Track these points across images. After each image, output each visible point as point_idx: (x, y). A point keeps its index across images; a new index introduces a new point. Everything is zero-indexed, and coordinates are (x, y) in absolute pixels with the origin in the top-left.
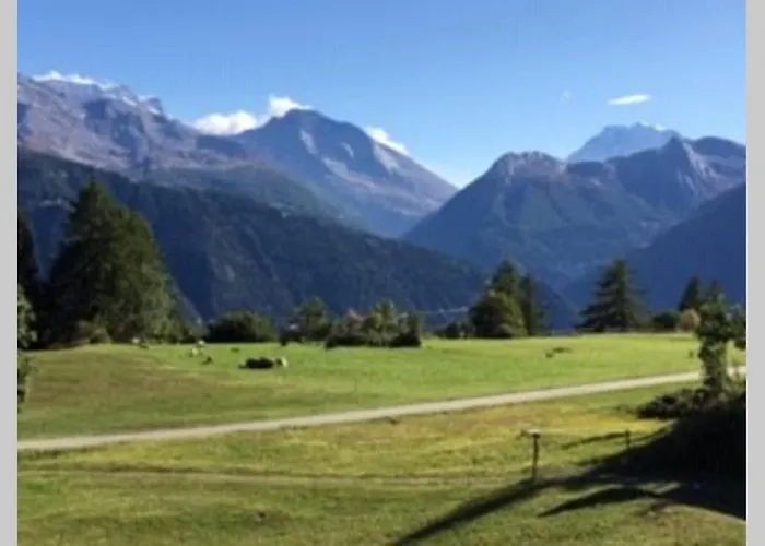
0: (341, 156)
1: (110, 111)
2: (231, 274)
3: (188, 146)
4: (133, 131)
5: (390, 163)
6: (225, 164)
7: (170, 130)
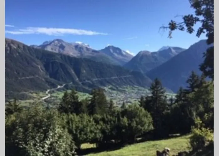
0: (116, 53)
1: (79, 47)
2: (84, 71)
3: (90, 52)
4: (82, 50)
5: (124, 53)
6: (95, 54)
7: (88, 49)
